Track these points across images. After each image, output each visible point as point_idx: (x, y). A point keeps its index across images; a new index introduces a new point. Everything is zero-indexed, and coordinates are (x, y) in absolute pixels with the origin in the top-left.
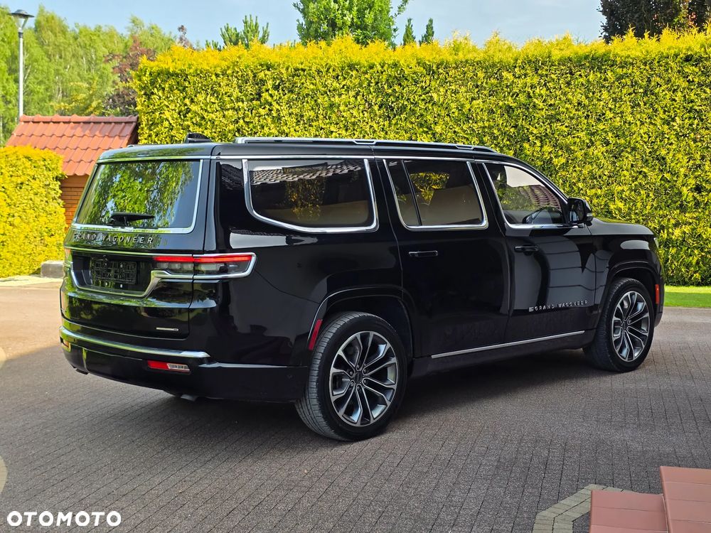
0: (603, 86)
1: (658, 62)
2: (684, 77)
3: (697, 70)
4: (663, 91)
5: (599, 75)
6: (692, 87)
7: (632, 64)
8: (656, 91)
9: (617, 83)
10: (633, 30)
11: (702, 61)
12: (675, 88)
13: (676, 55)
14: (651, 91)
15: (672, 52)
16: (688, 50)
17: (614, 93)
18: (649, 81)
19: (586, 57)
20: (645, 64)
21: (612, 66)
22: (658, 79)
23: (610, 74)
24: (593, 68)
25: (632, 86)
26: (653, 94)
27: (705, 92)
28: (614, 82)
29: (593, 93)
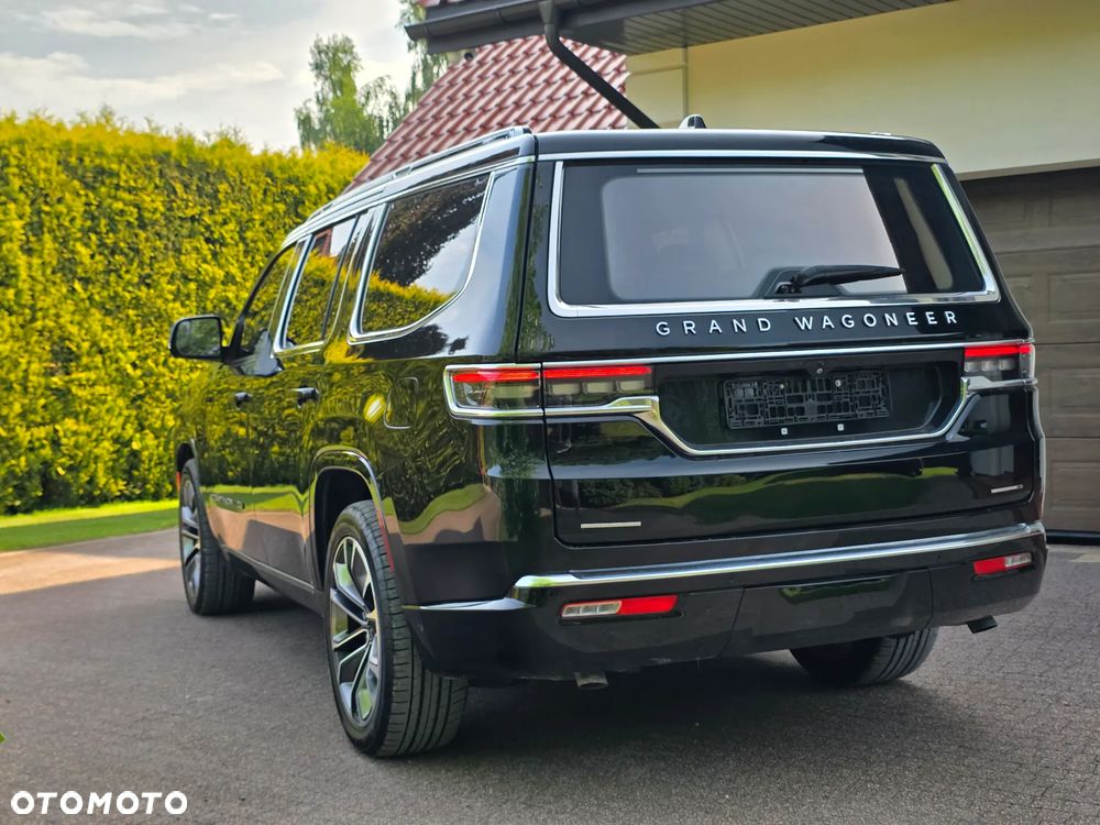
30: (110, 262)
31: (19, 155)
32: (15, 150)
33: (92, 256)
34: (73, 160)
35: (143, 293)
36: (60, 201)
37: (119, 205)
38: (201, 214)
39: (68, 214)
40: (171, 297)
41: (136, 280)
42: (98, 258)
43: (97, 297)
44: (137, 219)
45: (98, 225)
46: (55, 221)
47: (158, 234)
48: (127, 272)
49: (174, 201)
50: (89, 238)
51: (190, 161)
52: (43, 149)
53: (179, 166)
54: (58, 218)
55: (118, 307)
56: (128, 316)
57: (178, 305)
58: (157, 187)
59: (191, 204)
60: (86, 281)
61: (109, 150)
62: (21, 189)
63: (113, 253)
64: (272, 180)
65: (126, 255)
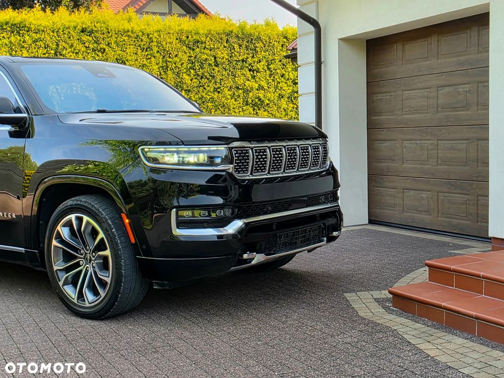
0: (23, 47)
1: (63, 31)
2: (82, 44)
3: (90, 39)
4: (69, 53)
5: (19, 38)
6: (89, 51)
7: (43, 31)
8: (64, 52)
9: (33, 45)
10: (39, 5)
11: (93, 33)
12: (77, 51)
13: (75, 28)
14: (60, 53)
15: (72, 24)
16: (83, 24)
17: (32, 53)
18: (58, 45)
19: (7, 23)
20: (53, 32)
21: (28, 31)
22: (64, 44)
23: (27, 38)
24: (13, 32)
25: (45, 48)
26: (61, 55)
27: (98, 55)
28: (31, 45)
29: (16, 52)
30: (200, 82)
31: (158, 37)
32: (156, 35)
33: (191, 80)
34: (184, 38)
35: (216, 95)
36: (176, 56)
37: (205, 57)
38: (247, 58)
39: (180, 61)
40: (229, 97)
41: (212, 90)
42: (194, 80)
43: (193, 98)
44: (214, 62)
45: (194, 66)
46: (174, 65)
47: (225, 69)
48: (208, 86)
49: (232, 53)
50: (190, 72)
51: (243, 34)
52: (169, 33)
53: (237, 37)
54: (175, 64)
55: (203, 102)
56: (208, 106)
57: (233, 100)
58: (225, 47)
59: (241, 54)
60: (188, 91)
61: (201, 32)
62: (158, 52)
63: (202, 78)
64: (287, 40)
65: (208, 79)
